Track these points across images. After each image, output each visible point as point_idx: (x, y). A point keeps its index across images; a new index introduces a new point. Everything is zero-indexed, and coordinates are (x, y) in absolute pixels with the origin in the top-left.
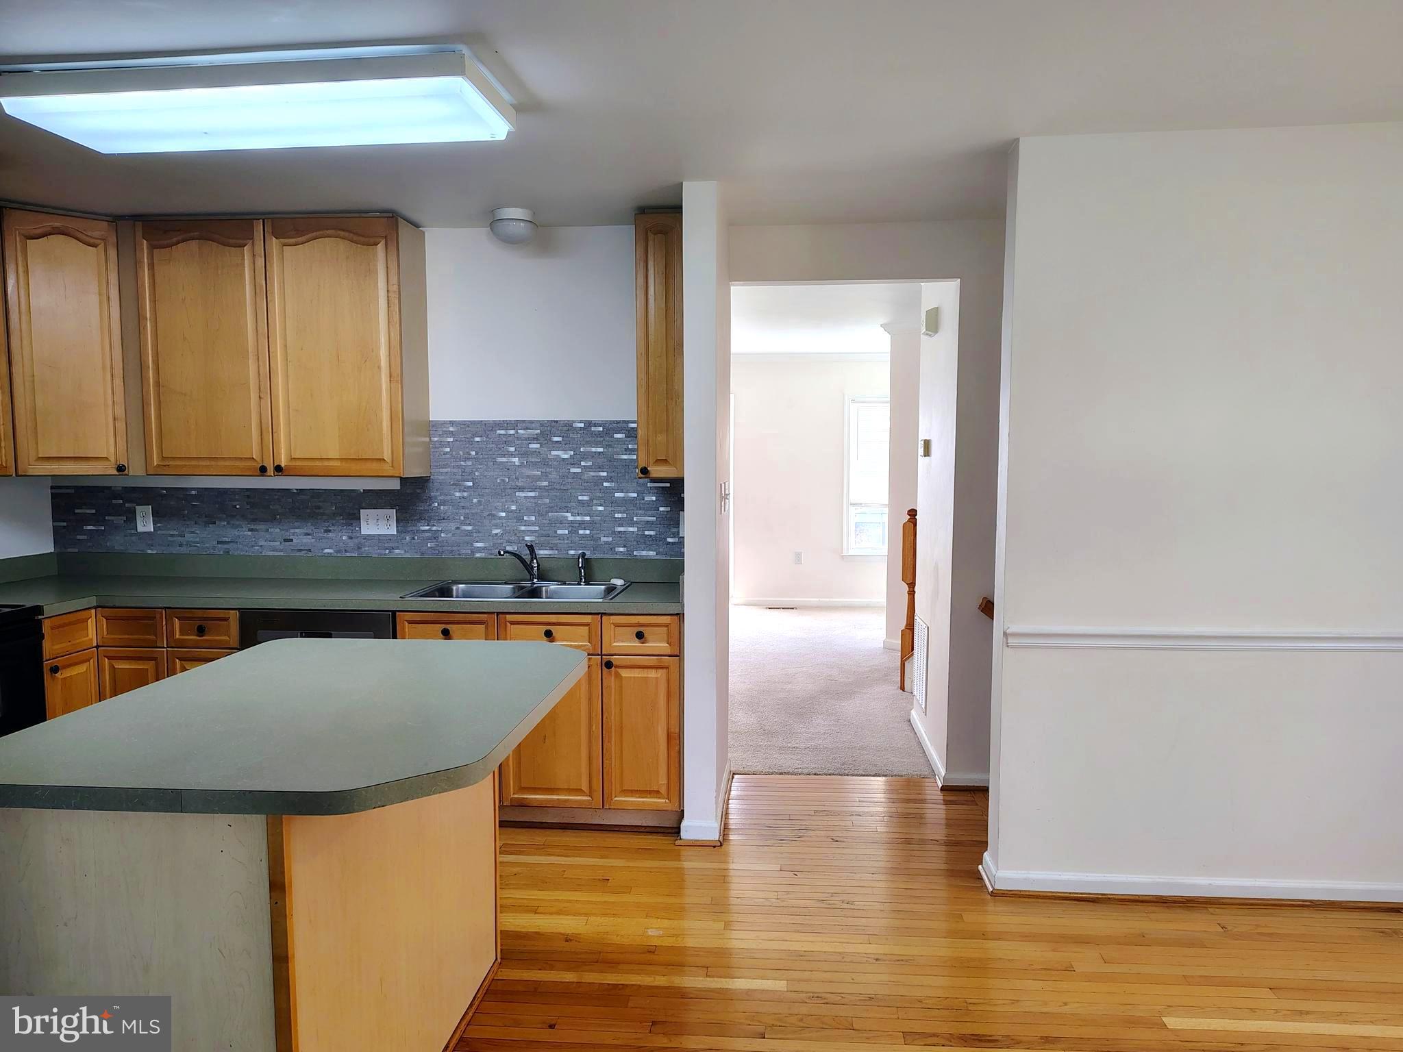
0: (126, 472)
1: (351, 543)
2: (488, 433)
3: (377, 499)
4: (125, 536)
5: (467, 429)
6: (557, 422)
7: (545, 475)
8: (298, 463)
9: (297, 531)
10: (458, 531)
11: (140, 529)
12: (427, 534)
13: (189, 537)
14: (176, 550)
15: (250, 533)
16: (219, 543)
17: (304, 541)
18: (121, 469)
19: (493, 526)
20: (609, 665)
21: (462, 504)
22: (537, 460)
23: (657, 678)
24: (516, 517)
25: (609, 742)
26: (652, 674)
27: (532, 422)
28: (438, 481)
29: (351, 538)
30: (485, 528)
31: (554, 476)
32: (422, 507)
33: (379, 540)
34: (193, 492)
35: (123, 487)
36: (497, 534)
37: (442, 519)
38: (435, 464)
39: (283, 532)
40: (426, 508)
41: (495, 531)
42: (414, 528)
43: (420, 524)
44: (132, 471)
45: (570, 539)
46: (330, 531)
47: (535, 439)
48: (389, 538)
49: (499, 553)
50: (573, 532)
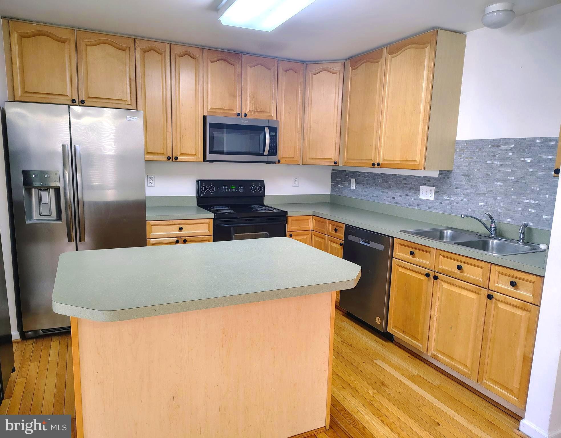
0: (337, 164)
1: (415, 202)
2: (484, 146)
3: (427, 181)
4: (348, 190)
5: (474, 144)
6: (525, 138)
7: (513, 173)
8: (386, 162)
9: (397, 194)
10: (462, 202)
11: (352, 188)
12: (448, 202)
13: (364, 193)
14: (360, 197)
15: (382, 193)
16: (372, 196)
17: (399, 199)
18: (335, 163)
19: (480, 200)
20: (490, 297)
21: (465, 187)
22: (509, 163)
23: (521, 316)
24: (493, 197)
25: (486, 344)
26: (519, 312)
27: (509, 139)
28: (456, 173)
29: (415, 199)
30: (476, 201)
31: (519, 173)
32: (446, 187)
33: (426, 202)
34: (367, 174)
35: (349, 171)
36: (481, 206)
37: (455, 194)
38: (456, 164)
39: (392, 194)
40: (449, 187)
41: (480, 204)
42: (442, 198)
43: (444, 196)
44: (341, 164)
45: (523, 213)
46: (408, 195)
47: (510, 150)
48: (430, 201)
49: (461, 216)
50: (525, 209)
